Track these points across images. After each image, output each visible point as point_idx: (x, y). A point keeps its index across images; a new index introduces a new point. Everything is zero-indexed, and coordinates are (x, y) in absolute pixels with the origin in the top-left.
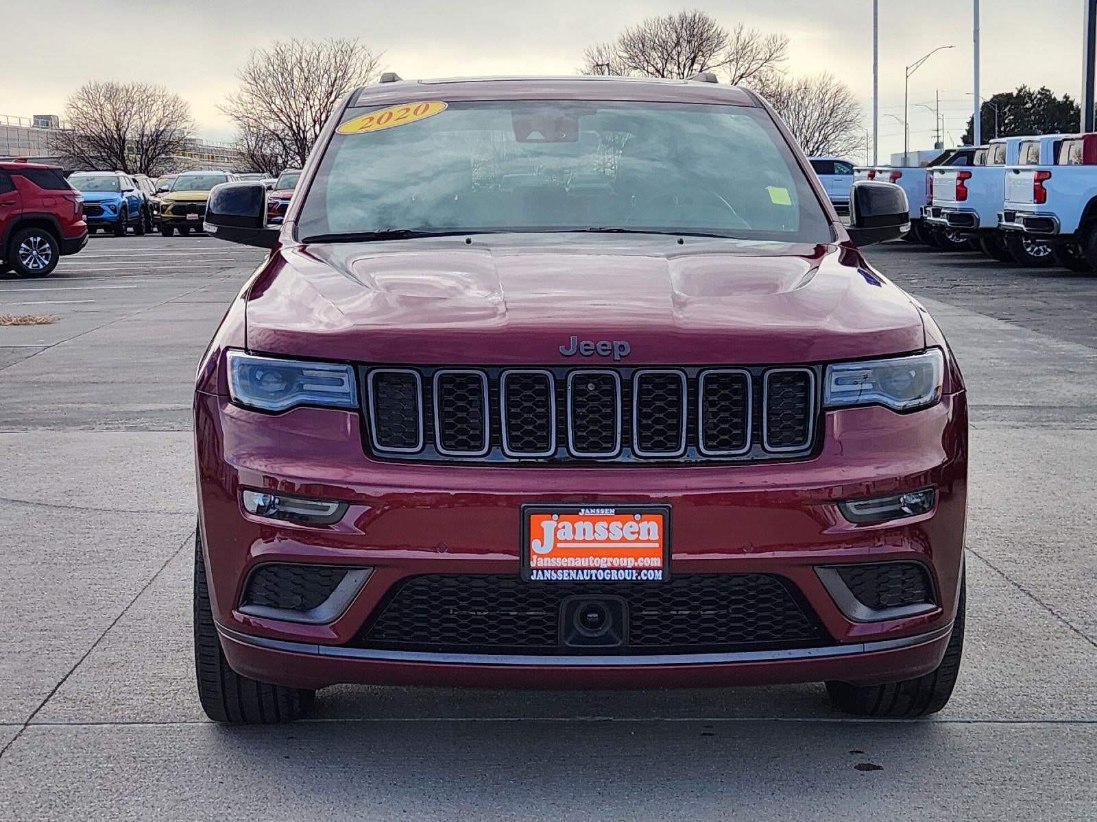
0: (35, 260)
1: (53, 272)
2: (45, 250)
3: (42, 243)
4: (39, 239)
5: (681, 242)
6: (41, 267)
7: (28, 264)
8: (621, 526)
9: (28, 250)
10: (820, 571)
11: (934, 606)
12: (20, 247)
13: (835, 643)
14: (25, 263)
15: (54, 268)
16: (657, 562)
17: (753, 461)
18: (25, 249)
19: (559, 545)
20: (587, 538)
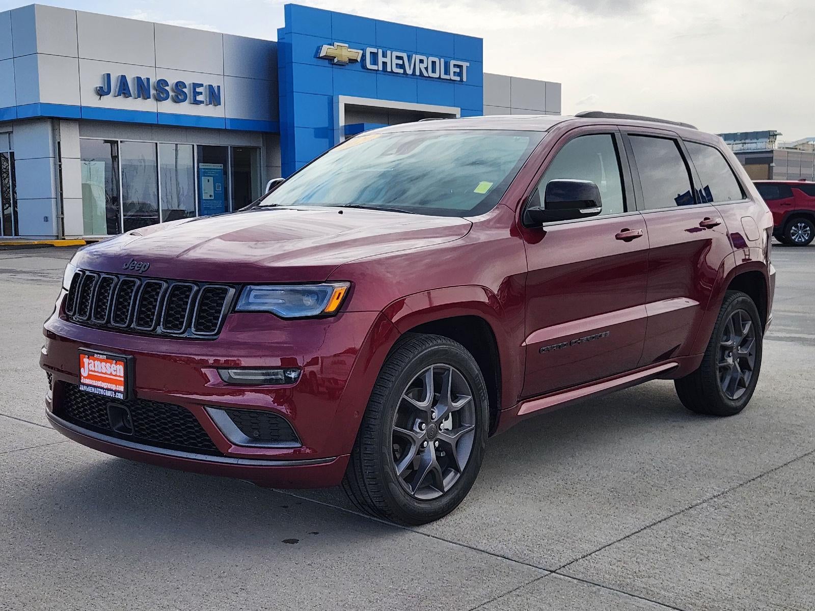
0: (800, 236)
1: (811, 243)
2: (806, 231)
3: (805, 227)
4: (803, 224)
5: (341, 212)
6: (803, 240)
7: (795, 239)
8: (110, 365)
9: (796, 231)
10: (209, 409)
11: (300, 445)
12: (791, 229)
13: (221, 455)
14: (793, 238)
15: (810, 242)
16: (122, 388)
17: (186, 338)
18: (794, 230)
19: (90, 373)
20: (96, 370)
